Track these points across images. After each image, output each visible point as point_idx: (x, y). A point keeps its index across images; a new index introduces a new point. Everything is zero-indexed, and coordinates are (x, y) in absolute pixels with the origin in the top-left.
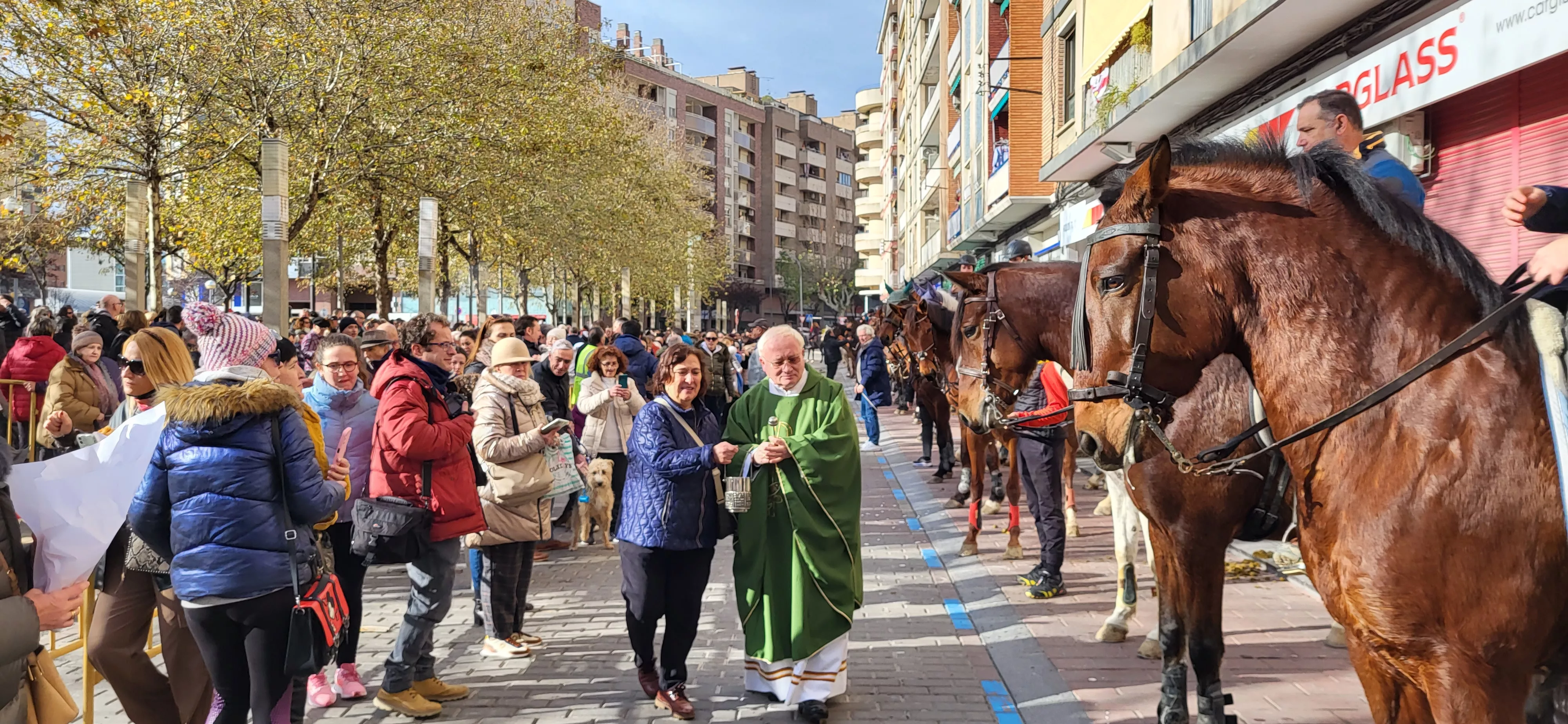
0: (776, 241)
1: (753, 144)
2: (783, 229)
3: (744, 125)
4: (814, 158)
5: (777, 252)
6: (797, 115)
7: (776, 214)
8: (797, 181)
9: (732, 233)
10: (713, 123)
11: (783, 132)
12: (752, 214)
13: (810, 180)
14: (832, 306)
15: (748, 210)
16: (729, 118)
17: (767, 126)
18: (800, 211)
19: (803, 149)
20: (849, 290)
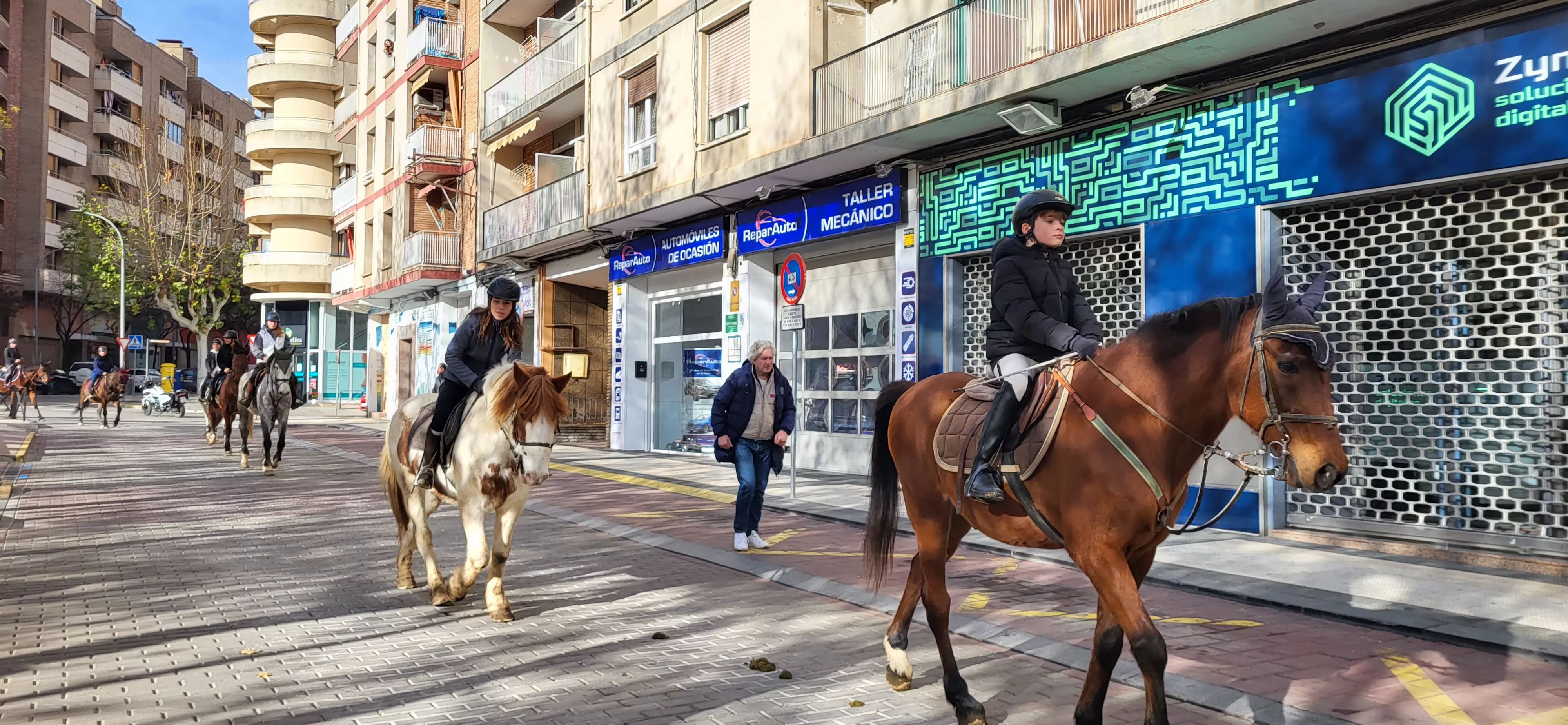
2: (58, 190)
4: (121, 85)
6: (93, 9)
7: (49, 163)
8: (90, 117)
11: (66, 28)
13: (114, 118)
14: (184, 322)
18: (94, 167)
19: (103, 66)
20: (219, 294)
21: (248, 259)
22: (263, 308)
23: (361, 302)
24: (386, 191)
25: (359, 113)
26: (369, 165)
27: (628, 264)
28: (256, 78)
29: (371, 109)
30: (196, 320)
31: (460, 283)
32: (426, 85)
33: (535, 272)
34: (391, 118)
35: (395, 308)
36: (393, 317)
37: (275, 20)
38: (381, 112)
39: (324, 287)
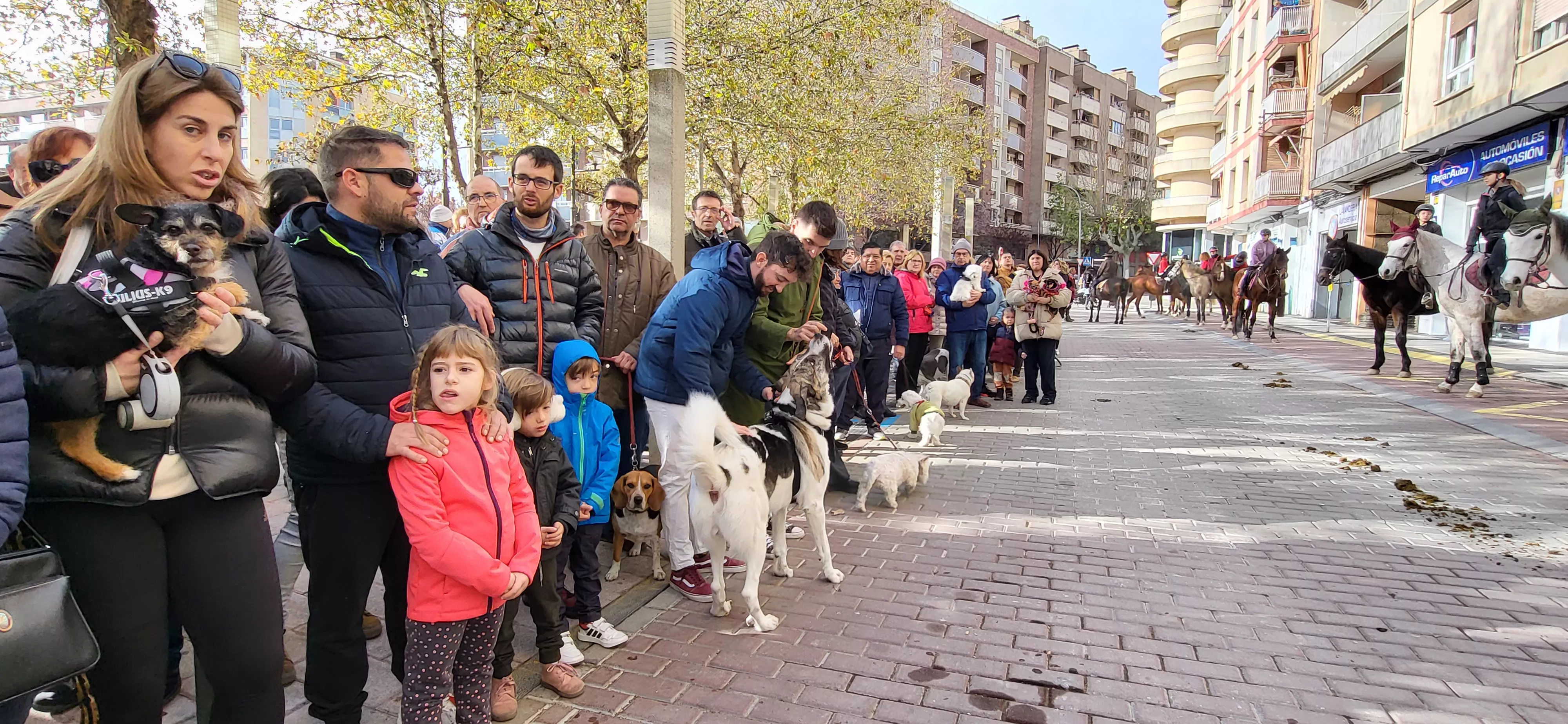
0: (1045, 186)
1: (1025, 85)
2: (1051, 174)
3: (1017, 65)
4: (1088, 104)
5: (1046, 197)
6: (1073, 60)
7: (1046, 159)
8: (1070, 127)
9: (999, 176)
10: (982, 57)
11: (1058, 75)
12: (1021, 158)
13: (1083, 125)
14: (1116, 248)
15: (1017, 154)
16: (1000, 53)
17: (1040, 66)
18: (1071, 157)
19: (1077, 94)
20: (1137, 228)
21: (1155, 204)
22: (1164, 236)
23: (1226, 227)
24: (1246, 144)
25: (1230, 92)
26: (1236, 128)
27: (1445, 176)
28: (1163, 83)
29: (1238, 87)
30: (1122, 247)
31: (1300, 207)
32: (1279, 60)
33: (1360, 193)
34: (1251, 91)
35: (1251, 230)
36: (1249, 236)
37: (1178, 39)
38: (1245, 88)
39: (1202, 219)
